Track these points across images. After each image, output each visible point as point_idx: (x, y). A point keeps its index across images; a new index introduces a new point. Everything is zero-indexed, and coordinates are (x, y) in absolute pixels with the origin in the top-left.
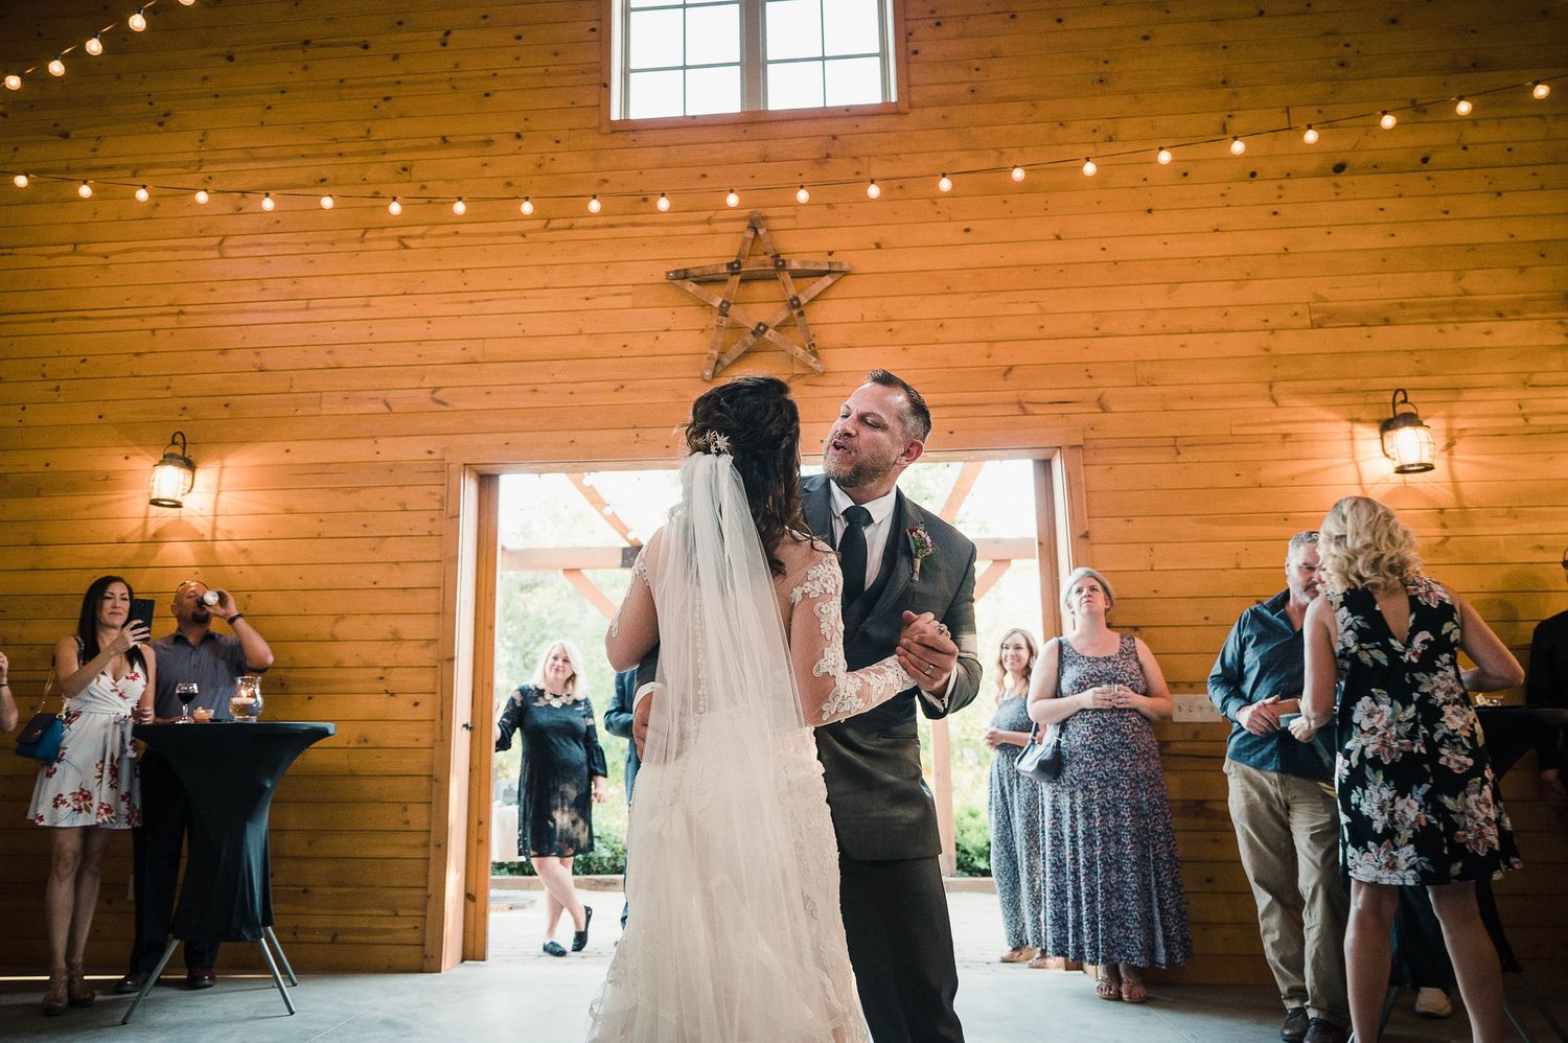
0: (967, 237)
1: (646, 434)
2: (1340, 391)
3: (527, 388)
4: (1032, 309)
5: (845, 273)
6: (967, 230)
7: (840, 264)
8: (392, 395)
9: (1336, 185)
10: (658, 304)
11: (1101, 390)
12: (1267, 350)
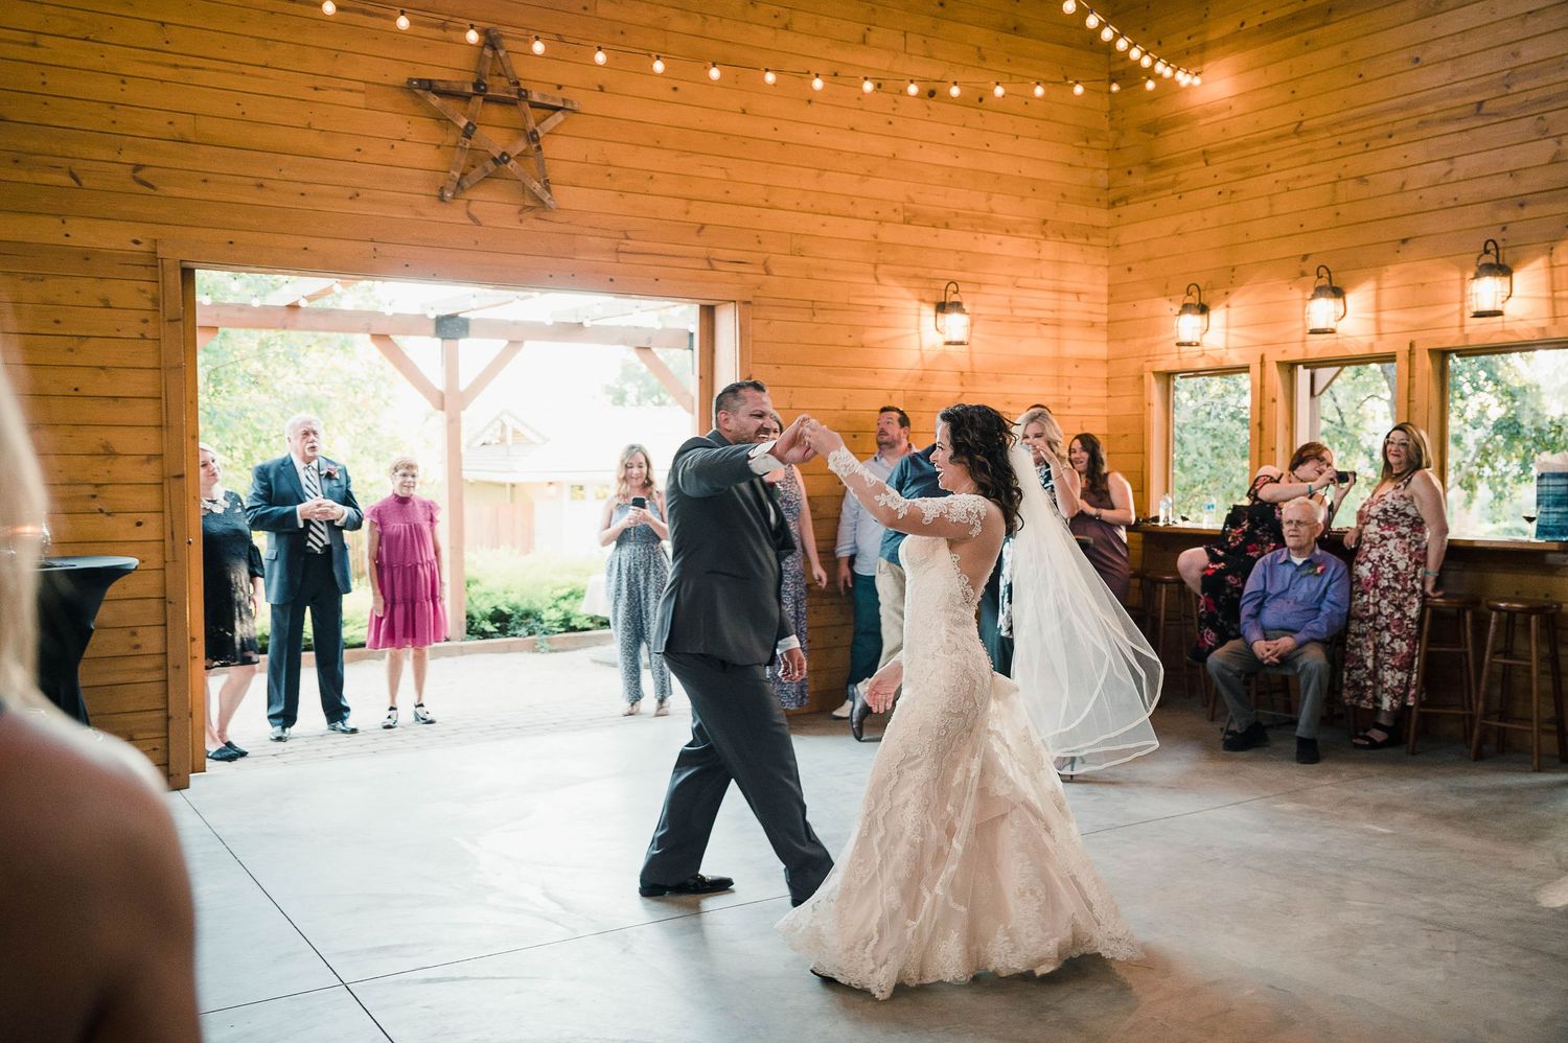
0: (674, 96)
1: (382, 249)
2: (916, 277)
3: (253, 181)
4: (720, 174)
5: (574, 111)
6: (675, 89)
7: (572, 102)
8: (78, 166)
9: (928, 108)
10: (392, 109)
11: (766, 255)
12: (876, 237)
